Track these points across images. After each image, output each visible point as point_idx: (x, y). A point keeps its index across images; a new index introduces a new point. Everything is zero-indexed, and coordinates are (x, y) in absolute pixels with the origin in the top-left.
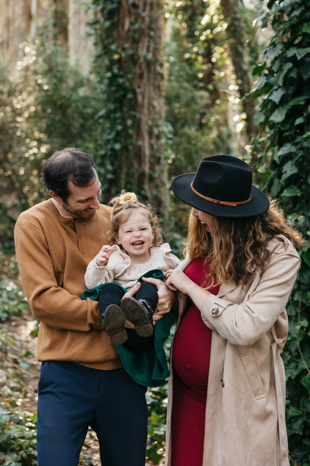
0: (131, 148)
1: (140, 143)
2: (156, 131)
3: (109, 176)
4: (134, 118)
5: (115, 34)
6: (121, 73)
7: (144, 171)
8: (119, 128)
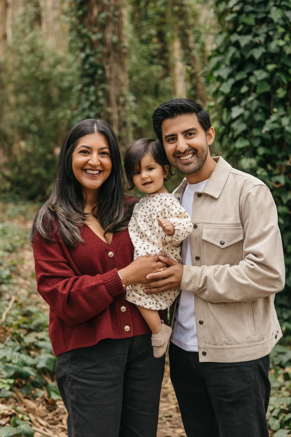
0: (102, 114)
2: (122, 100)
5: (86, 20)
6: (93, 53)
8: (93, 98)
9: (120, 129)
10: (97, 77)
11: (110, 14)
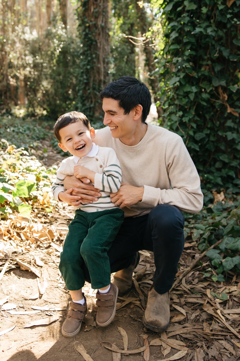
0: (95, 68)
1: (99, 65)
2: (106, 60)
3: (85, 81)
4: (96, 54)
5: (87, 14)
6: (90, 33)
7: (101, 79)
8: (89, 58)
9: (105, 77)
10: (92, 46)
11: (100, 10)
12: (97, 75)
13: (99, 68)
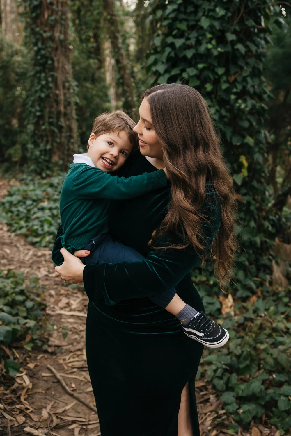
0: (51, 95)
1: (57, 92)
2: (67, 85)
3: (38, 114)
4: (52, 76)
5: (39, 21)
6: (44, 47)
7: (60, 110)
8: (44, 82)
9: (65, 107)
10: (47, 66)
11: (58, 17)
12: (55, 105)
13: (57, 95)
